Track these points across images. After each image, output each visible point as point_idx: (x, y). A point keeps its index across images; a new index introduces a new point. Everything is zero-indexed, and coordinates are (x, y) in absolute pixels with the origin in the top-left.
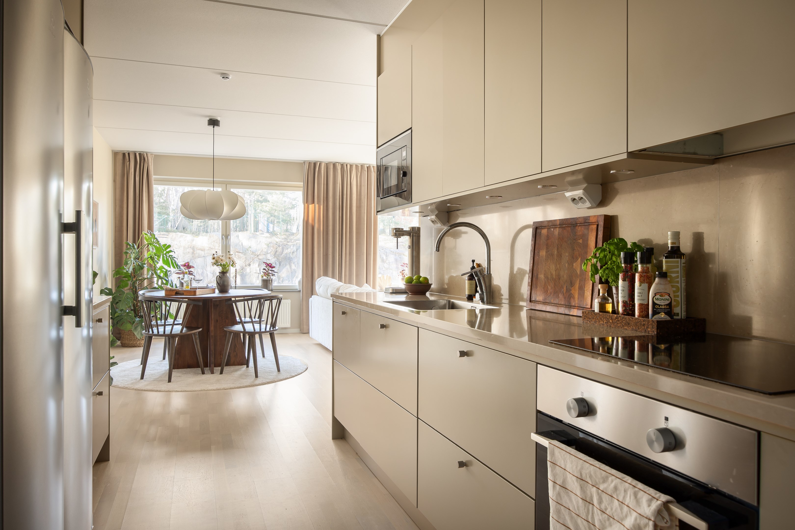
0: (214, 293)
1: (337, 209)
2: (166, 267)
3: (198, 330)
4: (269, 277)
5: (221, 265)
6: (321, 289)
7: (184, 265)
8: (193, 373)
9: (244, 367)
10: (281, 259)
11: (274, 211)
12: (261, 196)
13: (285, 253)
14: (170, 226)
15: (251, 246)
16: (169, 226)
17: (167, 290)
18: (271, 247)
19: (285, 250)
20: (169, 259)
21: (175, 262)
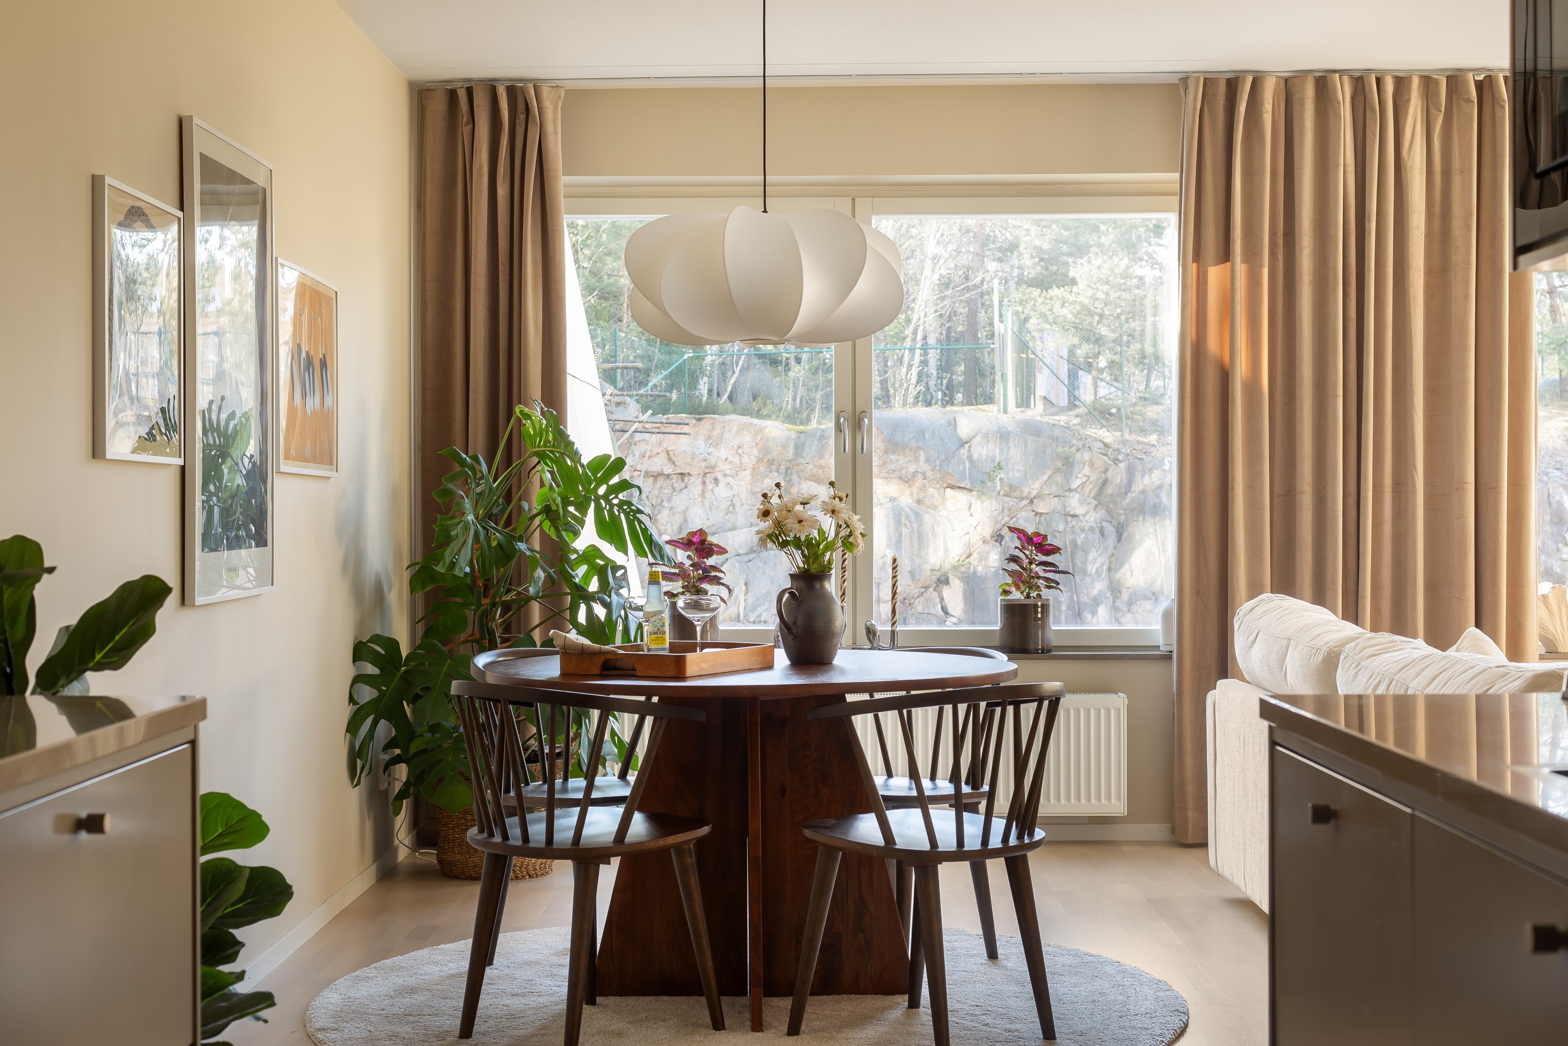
0: (768, 666)
1: (1336, 283)
2: (609, 550)
3: (694, 832)
4: (1034, 594)
5: (797, 543)
6: (1257, 652)
7: (687, 543)
8: (676, 1020)
9: (899, 1004)
10: (1122, 512)
11: (1097, 318)
12: (1042, 263)
13: (1141, 487)
14: (705, 393)
15: (1001, 463)
16: (702, 392)
17: (570, 654)
18: (1084, 464)
19: (1138, 477)
20: (622, 515)
21: (645, 530)
